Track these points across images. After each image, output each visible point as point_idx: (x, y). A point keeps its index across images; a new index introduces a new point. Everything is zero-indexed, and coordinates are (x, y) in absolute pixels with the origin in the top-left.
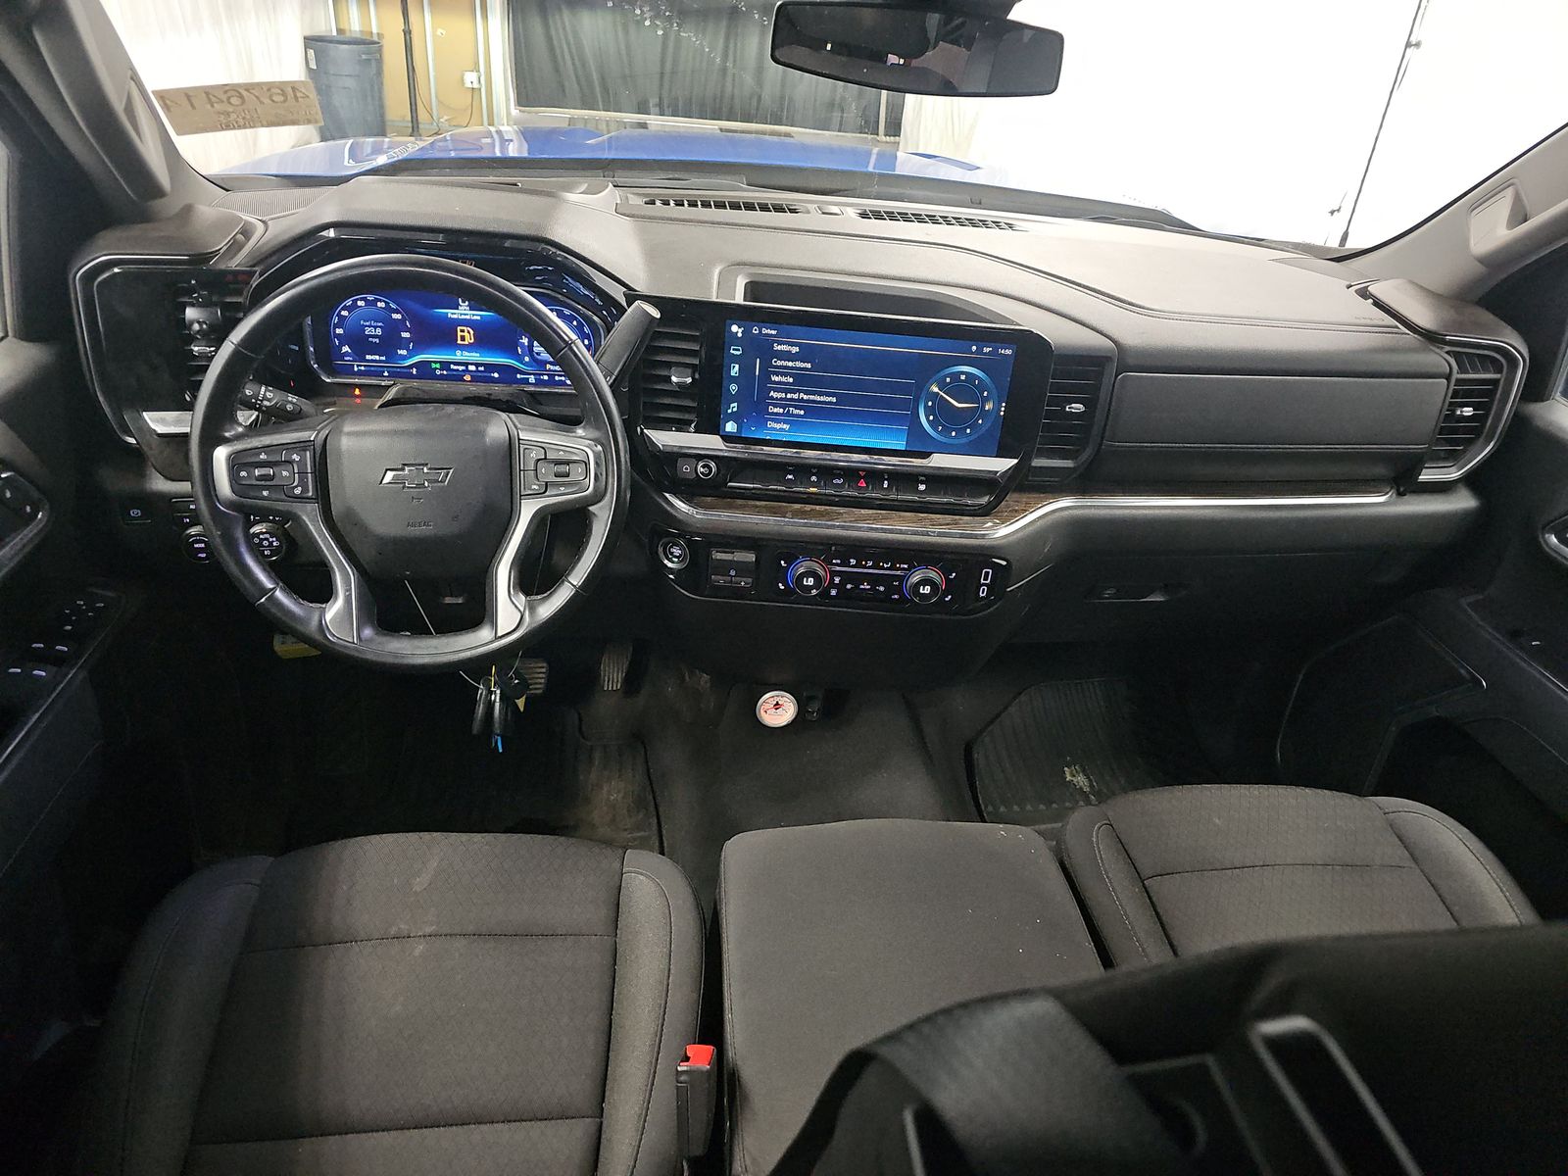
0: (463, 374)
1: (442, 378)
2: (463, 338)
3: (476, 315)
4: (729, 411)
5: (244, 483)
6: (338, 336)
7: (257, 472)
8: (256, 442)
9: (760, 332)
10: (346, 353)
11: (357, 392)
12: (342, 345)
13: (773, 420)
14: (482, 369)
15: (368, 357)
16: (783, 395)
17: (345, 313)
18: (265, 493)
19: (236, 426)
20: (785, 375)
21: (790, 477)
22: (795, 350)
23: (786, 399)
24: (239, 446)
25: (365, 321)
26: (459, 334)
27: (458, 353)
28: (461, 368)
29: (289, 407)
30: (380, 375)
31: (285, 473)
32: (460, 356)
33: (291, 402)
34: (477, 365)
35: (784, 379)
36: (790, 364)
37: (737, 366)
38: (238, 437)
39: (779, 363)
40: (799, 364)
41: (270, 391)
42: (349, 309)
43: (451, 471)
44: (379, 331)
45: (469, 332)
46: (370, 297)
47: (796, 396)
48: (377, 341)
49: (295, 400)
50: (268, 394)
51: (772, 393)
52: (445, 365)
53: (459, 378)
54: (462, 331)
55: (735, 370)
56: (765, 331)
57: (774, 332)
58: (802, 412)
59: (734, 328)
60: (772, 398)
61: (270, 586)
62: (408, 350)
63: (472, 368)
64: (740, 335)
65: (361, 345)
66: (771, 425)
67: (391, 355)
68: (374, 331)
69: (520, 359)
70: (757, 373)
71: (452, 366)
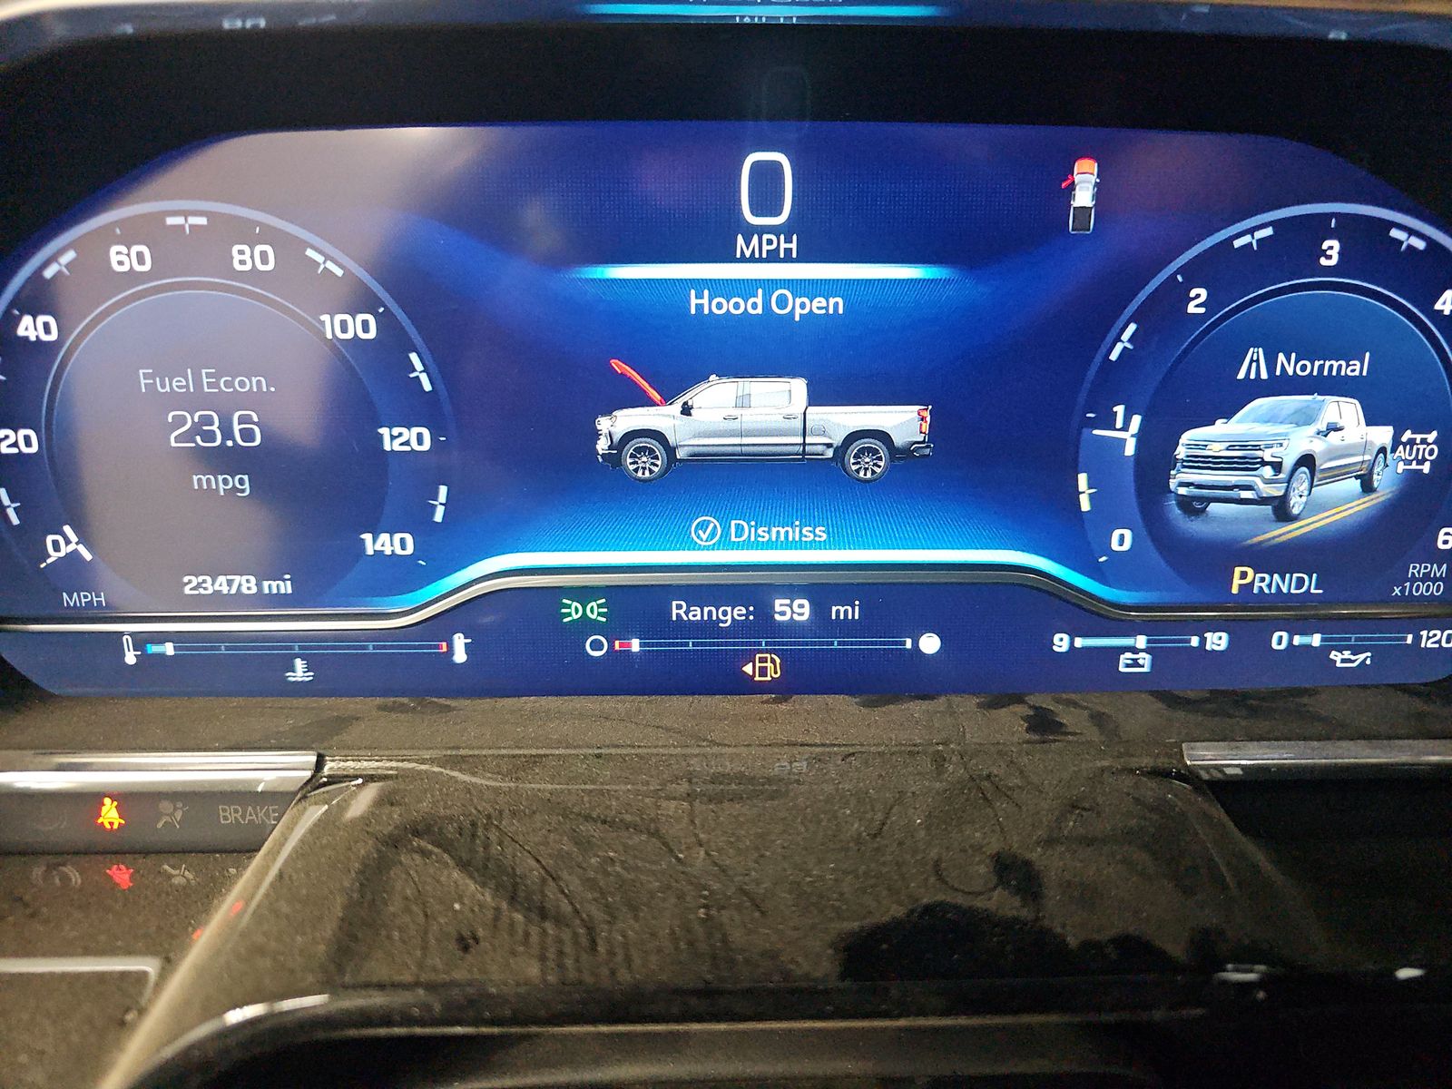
0: (734, 646)
28: (732, 614)
53: (708, 666)
71: (678, 609)
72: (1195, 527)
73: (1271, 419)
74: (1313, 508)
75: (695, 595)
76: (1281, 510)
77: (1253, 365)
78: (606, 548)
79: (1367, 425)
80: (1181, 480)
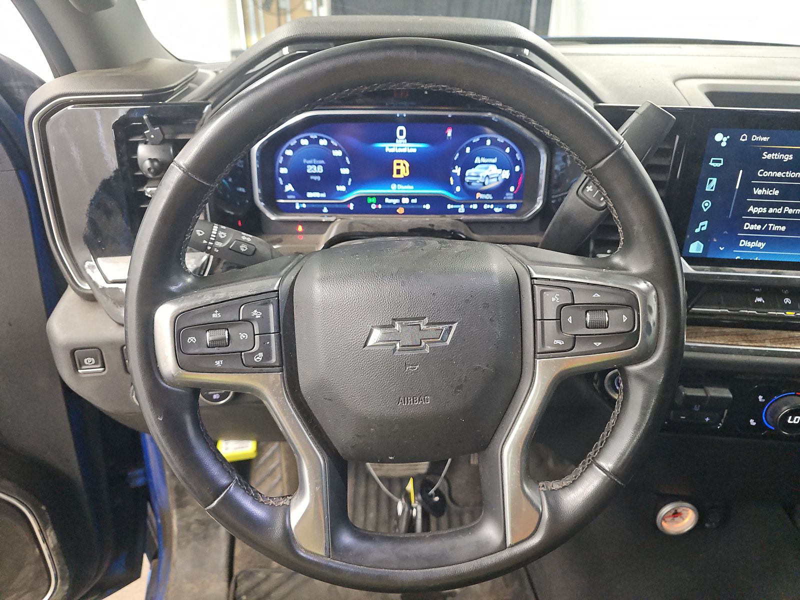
0: (396, 207)
1: (377, 211)
2: (398, 172)
3: (412, 148)
4: (697, 230)
5: (192, 351)
6: (282, 176)
7: (209, 336)
8: (208, 296)
9: (749, 138)
10: (290, 192)
11: (300, 228)
12: (285, 183)
13: (746, 238)
14: (414, 201)
15: (309, 195)
16: (765, 210)
17: (289, 153)
18: (218, 363)
19: (183, 276)
20: (771, 187)
21: (759, 300)
22: (788, 157)
23: (767, 214)
24: (187, 303)
25: (308, 159)
26: (395, 167)
27: (394, 186)
28: (396, 201)
29: (243, 248)
30: (319, 211)
31: (243, 336)
32: (395, 189)
33: (245, 242)
34: (411, 197)
35: (768, 192)
36: (779, 174)
37: (715, 180)
38: (187, 291)
39: (767, 174)
40: (789, 174)
41: (223, 230)
42: (293, 148)
43: (455, 326)
44: (320, 170)
45: (404, 165)
46: (314, 136)
47: (779, 211)
48: (319, 178)
49: (249, 240)
50: (220, 233)
51: (751, 209)
52: (380, 199)
53: (392, 210)
54: (399, 164)
55: (712, 185)
56: (755, 138)
57: (765, 139)
58: (783, 228)
59: (719, 137)
60: (751, 214)
61: (224, 481)
62: (346, 185)
63: (405, 201)
64: (724, 144)
65: (303, 183)
66: (744, 243)
67: (331, 193)
68: (315, 169)
69: (451, 189)
70: (737, 187)
71: (387, 200)
72: (470, 187)
73: (481, 168)
74: (489, 184)
75: (390, 197)
76: (484, 184)
77: (477, 160)
78: (377, 189)
79: (498, 168)
80: (467, 179)
